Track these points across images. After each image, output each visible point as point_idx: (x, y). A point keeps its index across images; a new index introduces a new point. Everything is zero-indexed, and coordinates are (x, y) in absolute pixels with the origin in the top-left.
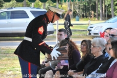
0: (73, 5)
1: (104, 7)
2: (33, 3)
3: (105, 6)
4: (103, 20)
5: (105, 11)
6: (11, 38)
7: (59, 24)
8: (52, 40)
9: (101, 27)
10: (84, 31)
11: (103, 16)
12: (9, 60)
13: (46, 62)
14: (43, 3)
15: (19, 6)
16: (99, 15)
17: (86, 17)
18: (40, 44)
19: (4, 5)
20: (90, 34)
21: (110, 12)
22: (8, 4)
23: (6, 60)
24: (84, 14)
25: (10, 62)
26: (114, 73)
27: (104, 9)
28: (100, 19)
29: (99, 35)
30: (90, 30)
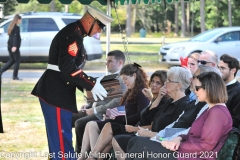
0: (135, 11)
1: (188, 15)
2: (66, 6)
3: (191, 13)
4: (186, 36)
5: (190, 21)
6: (27, 65)
7: (112, 43)
8: (99, 69)
9: (184, 48)
10: (153, 54)
11: (186, 30)
12: (24, 102)
13: (88, 108)
14: (84, 6)
15: (43, 11)
16: (180, 28)
17: (158, 30)
18: (73, 75)
19: (16, 8)
20: (164, 60)
21: (199, 23)
22: (23, 6)
23: (19, 103)
24: (155, 26)
25: (25, 106)
26: (205, 128)
27: (188, 18)
28: (182, 35)
29: (179, 62)
30: (164, 54)
